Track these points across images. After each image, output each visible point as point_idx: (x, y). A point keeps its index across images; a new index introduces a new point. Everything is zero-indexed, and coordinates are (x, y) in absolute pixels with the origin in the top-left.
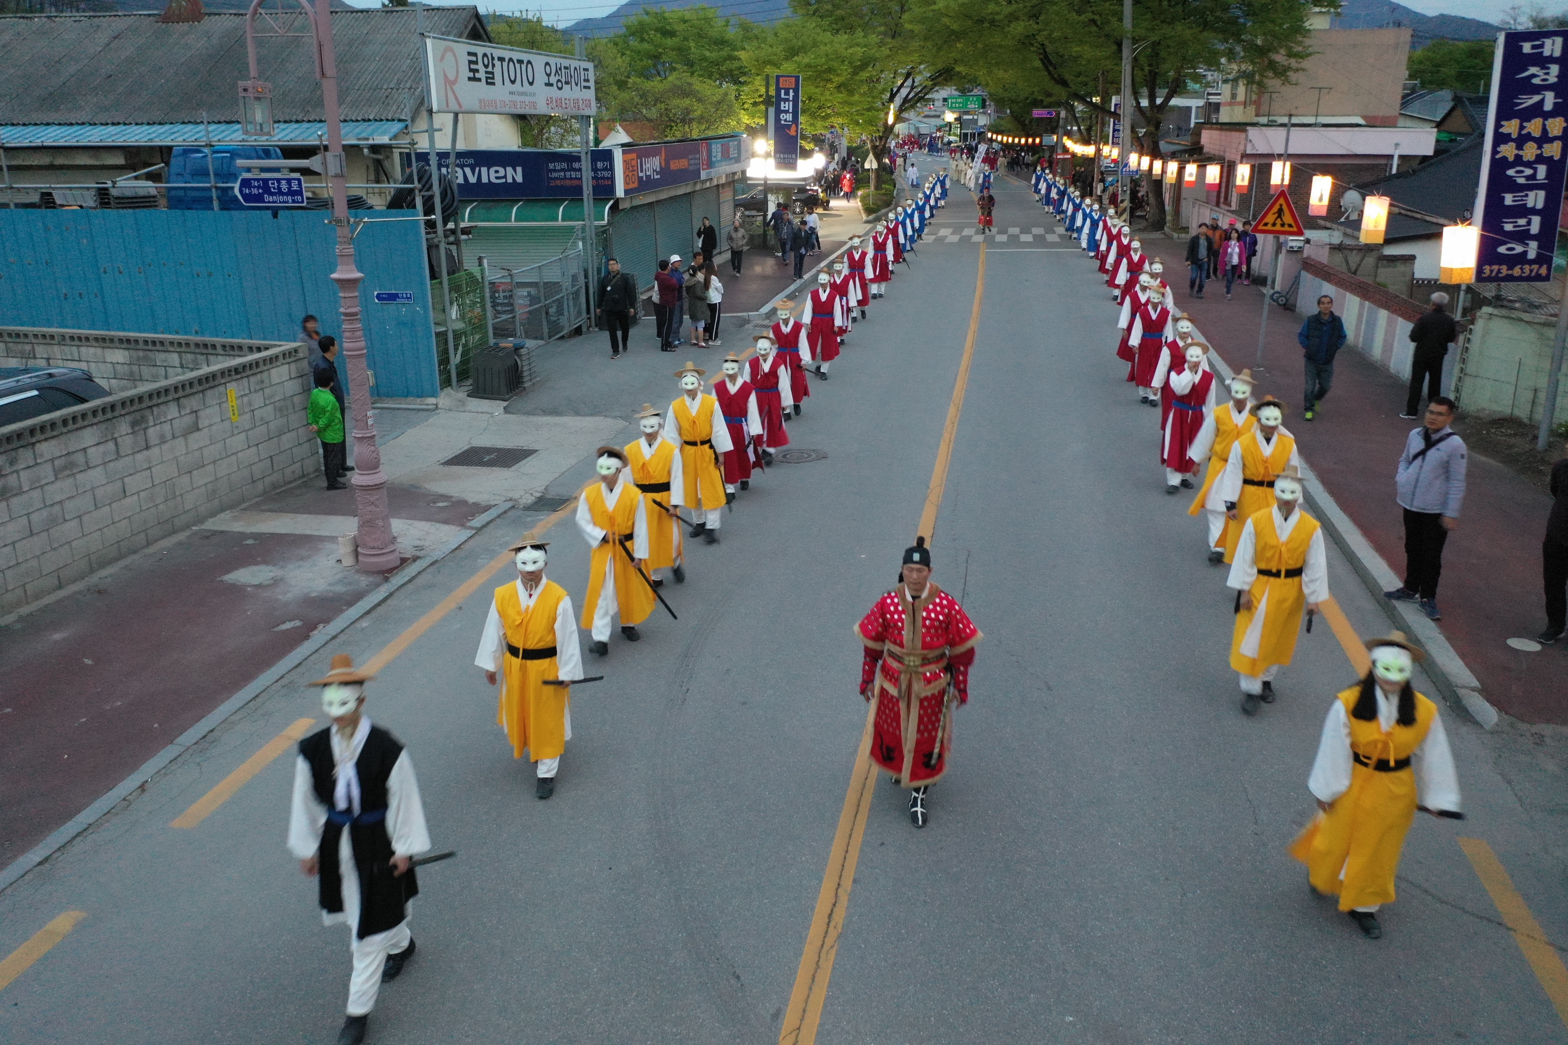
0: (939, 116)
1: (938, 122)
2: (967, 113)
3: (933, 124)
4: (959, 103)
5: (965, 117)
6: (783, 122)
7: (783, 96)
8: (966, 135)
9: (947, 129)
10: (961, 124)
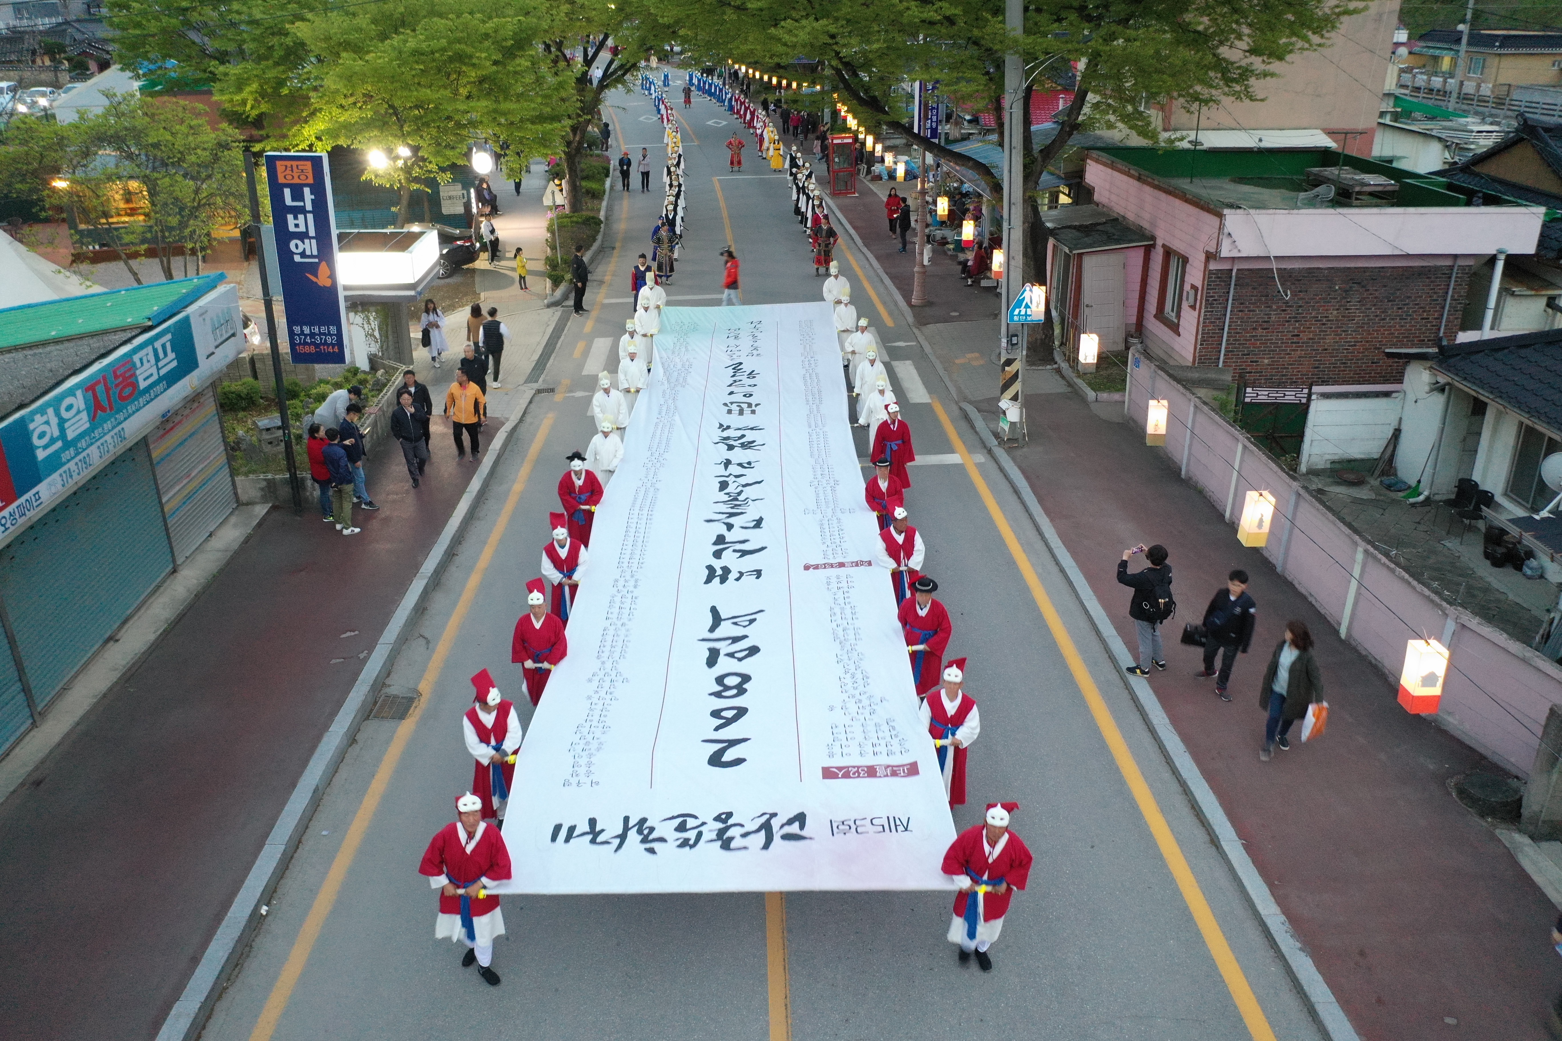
6: (297, 258)
7: (288, 201)
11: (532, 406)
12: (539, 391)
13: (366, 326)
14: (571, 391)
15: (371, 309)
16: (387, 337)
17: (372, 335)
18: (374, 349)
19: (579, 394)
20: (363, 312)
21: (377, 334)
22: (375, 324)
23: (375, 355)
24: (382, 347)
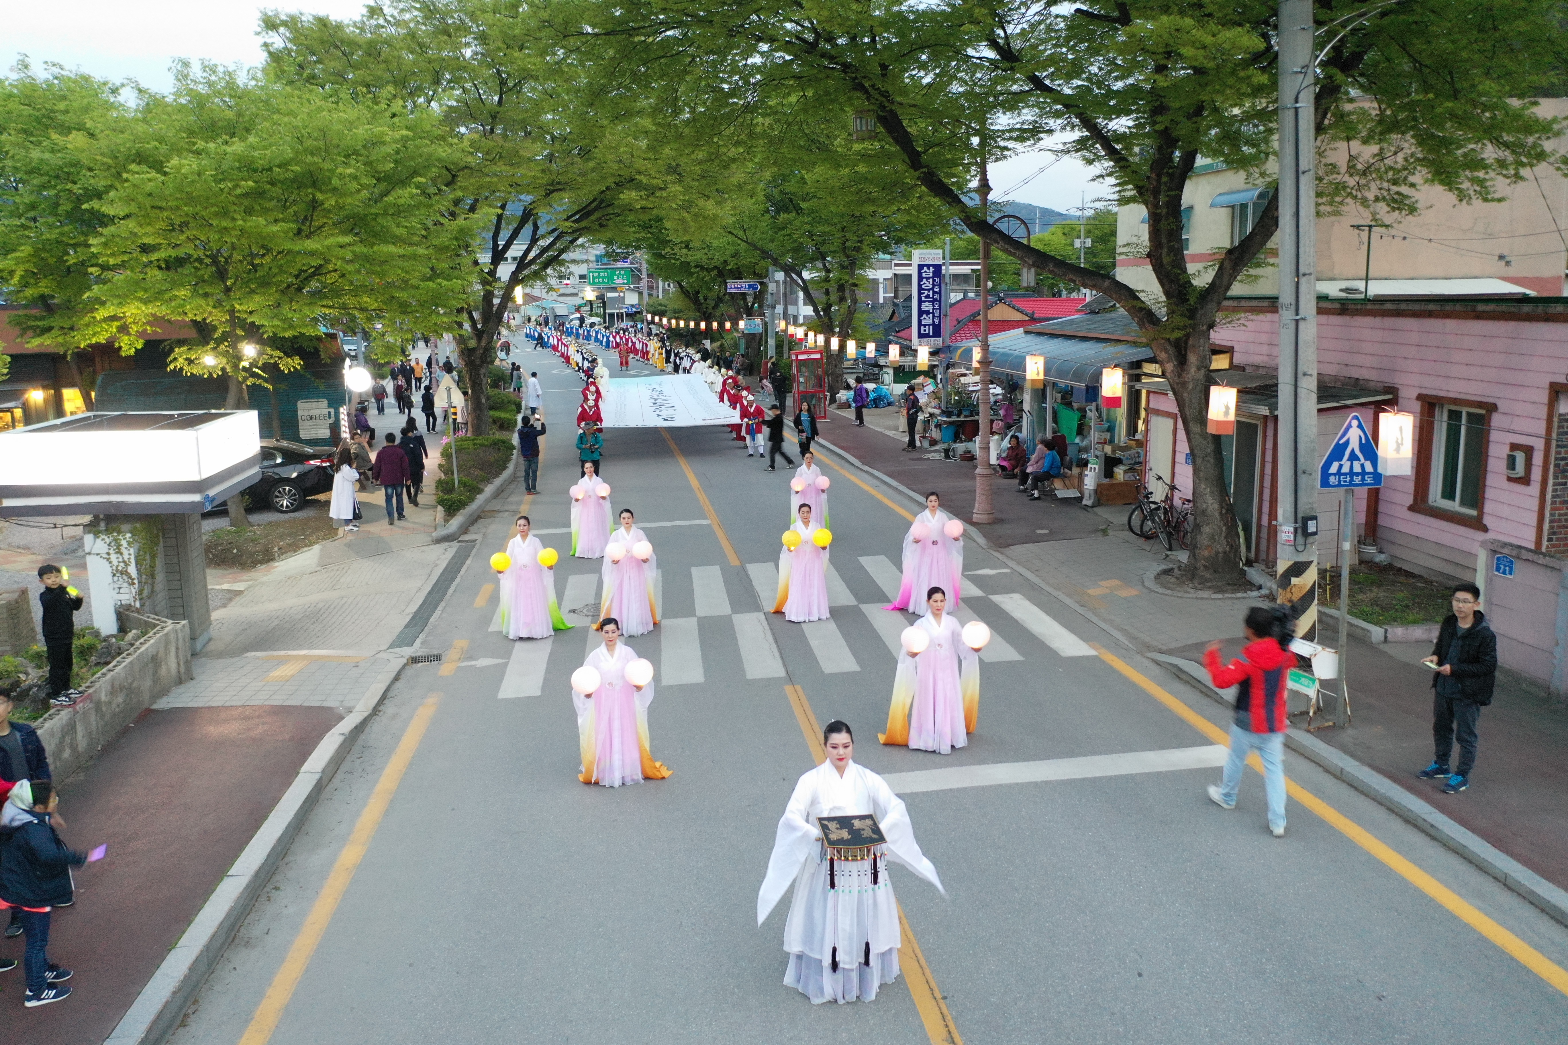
0: (576, 295)
1: (577, 301)
2: (614, 289)
3: (571, 303)
4: (603, 278)
5: (609, 295)
8: (611, 315)
9: (588, 308)
10: (604, 303)
11: (398, 684)
12: (414, 660)
13: (113, 557)
14: (471, 658)
15: (125, 527)
16: (153, 576)
17: (124, 573)
18: (128, 595)
19: (483, 662)
20: (108, 531)
21: (132, 570)
22: (129, 553)
23: (128, 607)
24: (140, 593)
